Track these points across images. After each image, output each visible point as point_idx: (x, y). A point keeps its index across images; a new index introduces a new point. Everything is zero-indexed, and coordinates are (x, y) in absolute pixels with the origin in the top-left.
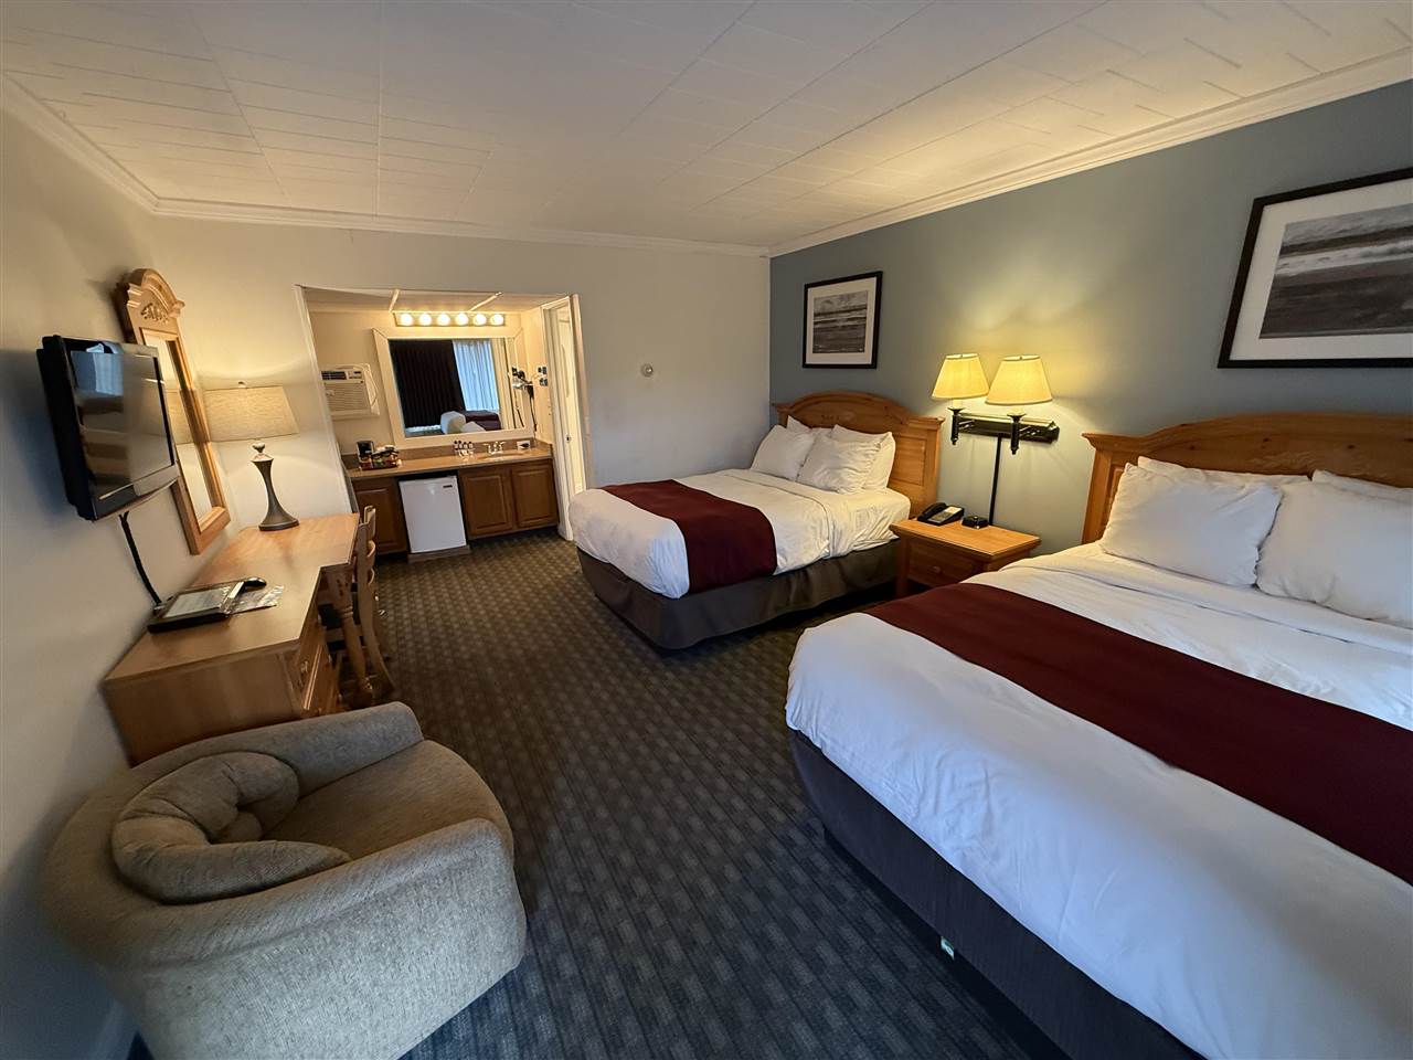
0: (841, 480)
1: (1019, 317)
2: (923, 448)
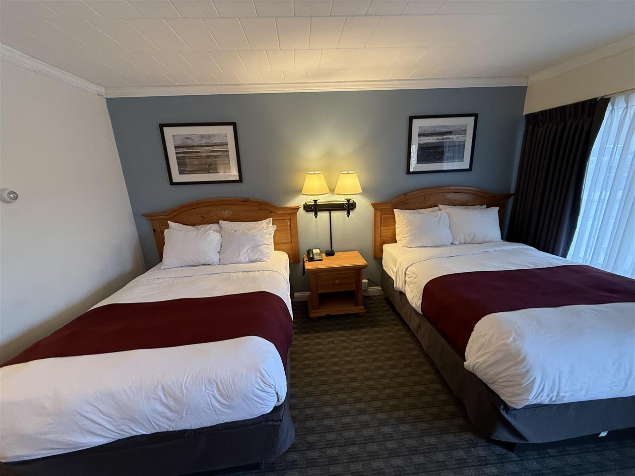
0: (262, 253)
1: (329, 154)
2: (288, 224)
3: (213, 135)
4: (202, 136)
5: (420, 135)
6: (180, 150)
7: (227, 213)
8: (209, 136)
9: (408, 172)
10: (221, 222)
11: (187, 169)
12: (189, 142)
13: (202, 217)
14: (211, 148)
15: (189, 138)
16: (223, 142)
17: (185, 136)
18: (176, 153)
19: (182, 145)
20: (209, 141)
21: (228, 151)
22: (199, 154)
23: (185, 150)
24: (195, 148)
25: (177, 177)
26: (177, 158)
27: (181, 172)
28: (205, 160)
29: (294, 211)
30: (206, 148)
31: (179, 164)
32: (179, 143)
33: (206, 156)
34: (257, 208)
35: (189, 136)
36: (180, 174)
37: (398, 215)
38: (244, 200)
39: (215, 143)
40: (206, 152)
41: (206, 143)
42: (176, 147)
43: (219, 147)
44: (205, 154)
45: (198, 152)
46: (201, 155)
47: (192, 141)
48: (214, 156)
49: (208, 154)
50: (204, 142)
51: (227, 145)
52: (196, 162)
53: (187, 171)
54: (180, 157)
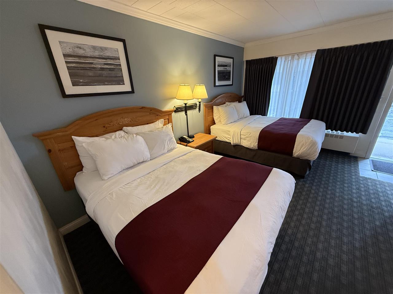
2: (167, 122)
3: (106, 49)
4: (94, 48)
5: (218, 66)
6: (70, 59)
7: (126, 120)
8: (102, 49)
9: (215, 86)
10: (125, 128)
11: (81, 81)
12: (81, 52)
13: (104, 127)
14: (104, 60)
15: (80, 48)
16: (115, 56)
17: (75, 45)
18: (66, 62)
19: (72, 54)
20: (102, 54)
21: (120, 65)
22: (93, 66)
23: (77, 60)
24: (87, 59)
25: (70, 89)
26: (68, 68)
27: (74, 84)
28: (100, 72)
29: (170, 113)
30: (100, 60)
31: (71, 75)
32: (69, 51)
33: (100, 68)
34: (148, 113)
35: (79, 46)
36: (73, 85)
37: (215, 108)
38: (141, 108)
39: (108, 56)
40: (100, 64)
41: (99, 55)
42: (65, 56)
43: (112, 61)
44: (100, 66)
45: (92, 63)
46: (95, 66)
47: (83, 52)
48: (107, 68)
49: (103, 66)
50: (97, 54)
51: (119, 59)
52: (90, 73)
53: (81, 82)
54: (71, 67)
